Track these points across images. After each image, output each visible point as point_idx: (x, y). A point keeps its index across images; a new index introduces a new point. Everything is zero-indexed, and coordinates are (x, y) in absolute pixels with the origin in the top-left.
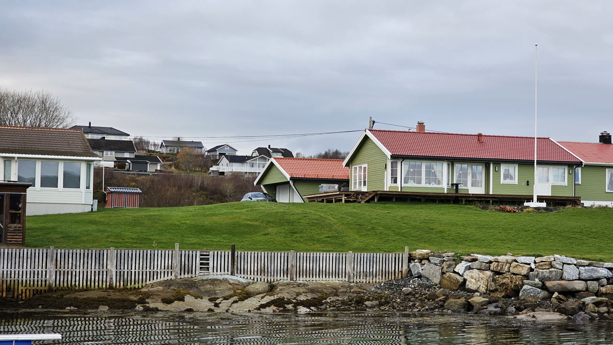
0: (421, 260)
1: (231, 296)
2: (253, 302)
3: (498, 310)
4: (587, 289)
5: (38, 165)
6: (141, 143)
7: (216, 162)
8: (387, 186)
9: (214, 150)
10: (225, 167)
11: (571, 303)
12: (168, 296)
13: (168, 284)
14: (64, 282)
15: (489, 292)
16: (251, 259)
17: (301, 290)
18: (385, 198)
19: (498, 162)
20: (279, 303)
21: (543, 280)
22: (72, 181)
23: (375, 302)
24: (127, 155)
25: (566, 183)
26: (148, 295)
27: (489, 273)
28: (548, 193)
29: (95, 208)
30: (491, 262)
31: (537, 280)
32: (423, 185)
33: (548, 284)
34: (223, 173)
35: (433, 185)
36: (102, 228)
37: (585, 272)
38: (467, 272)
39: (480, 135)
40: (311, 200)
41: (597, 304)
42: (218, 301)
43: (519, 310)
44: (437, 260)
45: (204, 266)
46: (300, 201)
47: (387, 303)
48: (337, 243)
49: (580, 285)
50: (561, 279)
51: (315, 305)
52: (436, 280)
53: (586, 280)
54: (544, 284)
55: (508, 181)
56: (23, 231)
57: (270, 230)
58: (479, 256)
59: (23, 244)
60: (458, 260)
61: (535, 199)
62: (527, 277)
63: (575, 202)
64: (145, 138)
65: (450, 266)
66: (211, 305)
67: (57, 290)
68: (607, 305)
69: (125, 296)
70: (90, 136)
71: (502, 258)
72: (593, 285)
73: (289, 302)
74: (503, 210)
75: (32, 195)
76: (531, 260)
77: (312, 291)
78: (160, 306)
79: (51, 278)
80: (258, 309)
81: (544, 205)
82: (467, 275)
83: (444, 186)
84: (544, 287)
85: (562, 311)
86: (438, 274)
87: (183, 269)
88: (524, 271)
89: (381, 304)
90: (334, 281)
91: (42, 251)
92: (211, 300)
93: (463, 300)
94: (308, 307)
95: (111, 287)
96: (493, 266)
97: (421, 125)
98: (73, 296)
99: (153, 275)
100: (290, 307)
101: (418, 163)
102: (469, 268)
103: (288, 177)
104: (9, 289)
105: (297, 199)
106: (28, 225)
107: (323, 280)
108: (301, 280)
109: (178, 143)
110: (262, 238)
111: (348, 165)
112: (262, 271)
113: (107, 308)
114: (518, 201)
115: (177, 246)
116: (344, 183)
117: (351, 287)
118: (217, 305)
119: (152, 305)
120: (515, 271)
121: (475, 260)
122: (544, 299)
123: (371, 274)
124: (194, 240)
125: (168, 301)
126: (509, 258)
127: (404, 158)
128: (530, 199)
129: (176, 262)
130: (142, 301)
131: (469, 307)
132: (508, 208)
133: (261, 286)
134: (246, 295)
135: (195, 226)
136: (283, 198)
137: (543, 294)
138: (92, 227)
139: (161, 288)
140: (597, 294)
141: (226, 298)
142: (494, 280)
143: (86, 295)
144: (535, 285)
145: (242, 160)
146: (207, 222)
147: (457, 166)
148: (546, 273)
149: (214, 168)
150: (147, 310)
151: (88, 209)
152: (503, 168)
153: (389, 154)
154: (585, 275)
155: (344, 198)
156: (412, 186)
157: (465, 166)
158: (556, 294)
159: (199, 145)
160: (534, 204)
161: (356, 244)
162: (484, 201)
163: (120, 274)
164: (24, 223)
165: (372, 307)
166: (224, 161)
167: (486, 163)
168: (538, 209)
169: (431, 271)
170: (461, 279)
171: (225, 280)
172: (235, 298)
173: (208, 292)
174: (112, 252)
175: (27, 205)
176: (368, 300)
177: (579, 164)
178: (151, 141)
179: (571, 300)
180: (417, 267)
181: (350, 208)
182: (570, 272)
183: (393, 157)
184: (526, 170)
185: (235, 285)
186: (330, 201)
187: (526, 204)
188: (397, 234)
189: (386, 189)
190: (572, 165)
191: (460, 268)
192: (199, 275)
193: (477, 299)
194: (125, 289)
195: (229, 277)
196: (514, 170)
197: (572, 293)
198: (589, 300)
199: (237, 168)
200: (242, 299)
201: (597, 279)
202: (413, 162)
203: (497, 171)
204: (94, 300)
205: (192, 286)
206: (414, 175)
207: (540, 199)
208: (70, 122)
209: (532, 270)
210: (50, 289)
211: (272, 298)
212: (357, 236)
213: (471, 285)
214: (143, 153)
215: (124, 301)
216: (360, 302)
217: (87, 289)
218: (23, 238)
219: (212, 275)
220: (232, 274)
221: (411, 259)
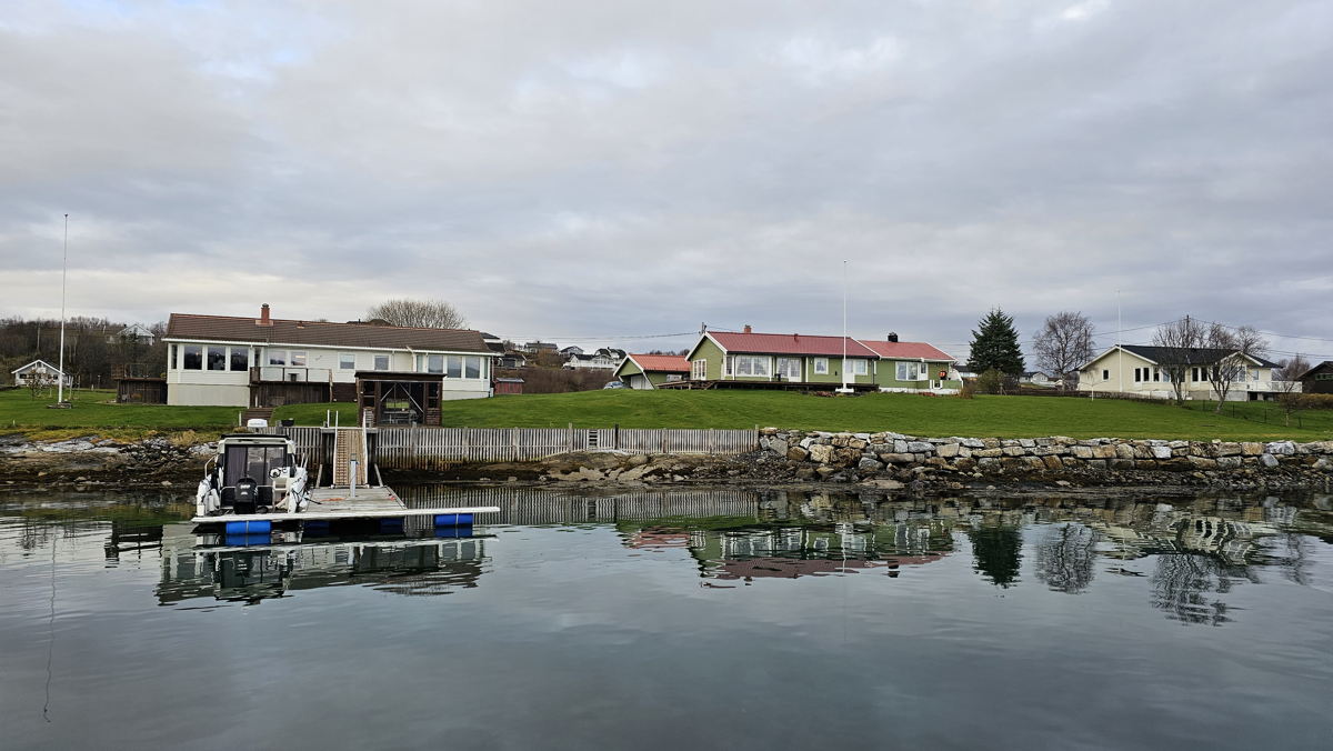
0: (769, 436)
1: (617, 467)
2: (637, 472)
3: (844, 478)
4: (915, 461)
5: (445, 359)
6: (509, 345)
7: (568, 360)
8: (724, 376)
9: (565, 350)
10: (575, 363)
11: (904, 472)
12: (564, 468)
13: (564, 457)
14: (476, 456)
15: (831, 463)
16: (631, 437)
17: (674, 461)
18: (723, 385)
19: (812, 357)
20: (659, 472)
21: (878, 453)
22: (472, 373)
23: (736, 471)
24: (498, 354)
25: (866, 373)
26: (549, 467)
27: (830, 447)
28: (852, 382)
29: (492, 395)
30: (832, 438)
31: (873, 453)
32: (753, 376)
33: (882, 456)
34: (573, 368)
35: (760, 375)
36: (502, 410)
37: (913, 446)
38: (812, 446)
39: (796, 335)
40: (661, 387)
41: (927, 473)
42: (607, 472)
43: (861, 479)
44: (784, 436)
45: (593, 441)
46: (651, 388)
47: (745, 472)
48: (695, 422)
49: (909, 457)
50: (893, 452)
51: (687, 474)
52: (784, 453)
53: (914, 453)
54: (879, 456)
55: (820, 372)
56: (440, 413)
57: (640, 412)
58: (821, 433)
59: (440, 425)
60: (802, 436)
61: (845, 386)
62: (864, 450)
63: (874, 388)
64: (511, 341)
65: (795, 441)
66: (602, 475)
67: (471, 463)
68: (934, 474)
69: (529, 468)
70: (486, 341)
71: (840, 435)
72: (921, 457)
73: (666, 472)
74: (821, 395)
75: (447, 383)
76: (866, 436)
77: (683, 462)
78: (560, 476)
79: (466, 454)
80: (642, 478)
81: (852, 391)
82: (812, 448)
83: (769, 376)
84: (879, 459)
85: (899, 479)
86: (785, 447)
87: (575, 445)
88: (862, 446)
89: (740, 474)
90: (699, 453)
91: (456, 432)
92: (601, 471)
93: (811, 470)
94: (682, 476)
95: (516, 460)
96: (833, 442)
97: (748, 328)
98: (485, 468)
99: (550, 450)
100: (668, 475)
101: (748, 358)
102: (813, 443)
103: (642, 370)
104: (430, 463)
105: (648, 386)
106: (444, 409)
107: (689, 452)
108: (672, 453)
109: (538, 345)
110: (635, 418)
111: (689, 360)
112: (640, 446)
113: (516, 478)
114: (831, 388)
115: (570, 425)
116: (686, 374)
117: (714, 459)
118: (607, 475)
119: (553, 476)
120: (854, 445)
121: (817, 436)
122: (880, 469)
123: (728, 447)
124: (580, 421)
125: (566, 472)
126: (848, 435)
127: (737, 354)
128: (841, 386)
129: (570, 439)
130: (544, 473)
131: (817, 476)
132: (824, 393)
133: (640, 458)
134: (630, 467)
135: (579, 409)
136: (637, 386)
137: (879, 464)
138: (494, 410)
139: (558, 461)
140: (925, 464)
141: (613, 469)
142: (836, 453)
143: (495, 467)
144: (872, 457)
145: (588, 358)
146: (588, 405)
147: (779, 360)
148: (881, 447)
149: (567, 364)
150: (549, 479)
151: (486, 395)
152: (816, 361)
153: (725, 351)
154: (913, 449)
155: (690, 386)
156: (743, 376)
157: (785, 360)
158: (890, 465)
159: (555, 347)
160: (844, 390)
161: (712, 423)
162: (802, 387)
163: (523, 450)
164: (441, 407)
165: (734, 475)
166: (575, 358)
167: (803, 358)
168: (848, 394)
169: (780, 446)
170: (806, 452)
171: (611, 453)
172: (622, 469)
173: (598, 464)
174: (516, 432)
175: (444, 393)
176: (730, 469)
177: (877, 358)
178: (517, 344)
179: (904, 470)
180: (766, 442)
181: (697, 393)
182: (901, 446)
183: (728, 353)
184: (836, 362)
185: (620, 457)
186: (679, 388)
187: (837, 390)
188: (743, 414)
189: (723, 378)
190: (871, 359)
191: (805, 442)
192: (588, 449)
193: (823, 469)
194: (527, 462)
195: (613, 451)
196: (825, 363)
197: (902, 464)
198: (918, 469)
199: (584, 364)
200: (627, 470)
201: (924, 452)
202: (744, 357)
203: (812, 364)
204: (503, 472)
205: (583, 458)
206: (745, 367)
207: (849, 386)
208: (464, 326)
209: (868, 444)
210: (465, 463)
211: (652, 468)
212: (711, 416)
213: (815, 457)
214: (511, 353)
215: (529, 472)
216: (724, 471)
217: (496, 463)
218: (441, 420)
219: (600, 449)
220: (616, 448)
221: (761, 435)
